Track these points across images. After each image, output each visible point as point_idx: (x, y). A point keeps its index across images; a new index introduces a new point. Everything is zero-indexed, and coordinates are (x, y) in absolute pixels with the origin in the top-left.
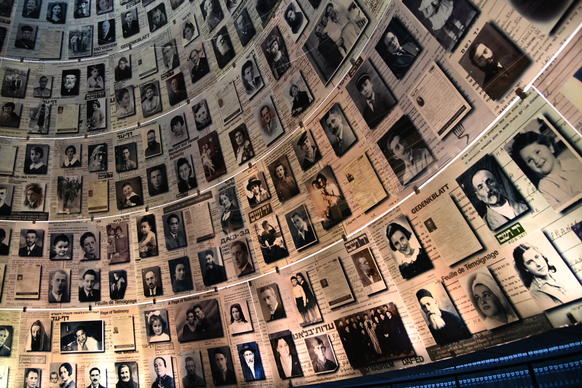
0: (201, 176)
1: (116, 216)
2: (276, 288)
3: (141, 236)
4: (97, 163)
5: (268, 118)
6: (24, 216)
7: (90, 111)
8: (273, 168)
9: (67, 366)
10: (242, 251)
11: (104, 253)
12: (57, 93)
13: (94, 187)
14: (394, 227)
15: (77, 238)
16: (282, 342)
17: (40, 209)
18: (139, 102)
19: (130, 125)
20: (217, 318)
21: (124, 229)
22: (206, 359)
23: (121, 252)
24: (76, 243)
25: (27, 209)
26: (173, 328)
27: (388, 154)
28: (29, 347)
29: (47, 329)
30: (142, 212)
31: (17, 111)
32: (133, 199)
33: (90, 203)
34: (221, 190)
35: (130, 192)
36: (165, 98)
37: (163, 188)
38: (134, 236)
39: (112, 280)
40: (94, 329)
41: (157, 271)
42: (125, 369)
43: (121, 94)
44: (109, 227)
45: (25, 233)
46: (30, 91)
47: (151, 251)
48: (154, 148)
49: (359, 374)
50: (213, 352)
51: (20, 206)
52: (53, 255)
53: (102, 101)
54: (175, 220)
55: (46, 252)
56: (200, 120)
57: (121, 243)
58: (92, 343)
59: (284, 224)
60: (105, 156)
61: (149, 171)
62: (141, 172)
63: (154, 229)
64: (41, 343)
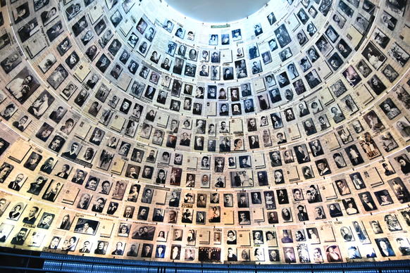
0: (168, 181)
1: (123, 178)
2: (182, 231)
3: (131, 192)
4: (123, 151)
5: (206, 180)
6: (81, 162)
7: (129, 126)
8: (199, 195)
9: (74, 238)
10: (174, 215)
11: (111, 192)
12: (118, 108)
13: (118, 162)
14: (231, 232)
15: (101, 182)
16: (176, 248)
17: (89, 161)
18: (152, 135)
19: (145, 142)
20: (153, 234)
21: (125, 186)
22: (141, 247)
23: (120, 194)
24: (100, 184)
25: (84, 159)
26: (131, 232)
27: (239, 216)
28: (59, 226)
29: (71, 220)
30: (136, 182)
31: (98, 108)
32: (133, 175)
33: (113, 168)
34: (174, 191)
35: (133, 171)
36: (165, 142)
37: (149, 177)
38: (128, 190)
39: (111, 205)
40: (94, 225)
41: (133, 209)
42: (102, 244)
43: (146, 126)
44: (118, 182)
45: (79, 171)
46: (107, 101)
47: (134, 200)
48: (151, 158)
49: (200, 262)
50: (145, 245)
51: (81, 157)
52: (87, 185)
53: (136, 123)
54: (149, 192)
55: (84, 183)
56: (177, 161)
57: (121, 192)
58: (90, 230)
59: (195, 214)
60: (128, 150)
61: (146, 167)
62: (142, 165)
63: (138, 191)
64: (65, 226)
